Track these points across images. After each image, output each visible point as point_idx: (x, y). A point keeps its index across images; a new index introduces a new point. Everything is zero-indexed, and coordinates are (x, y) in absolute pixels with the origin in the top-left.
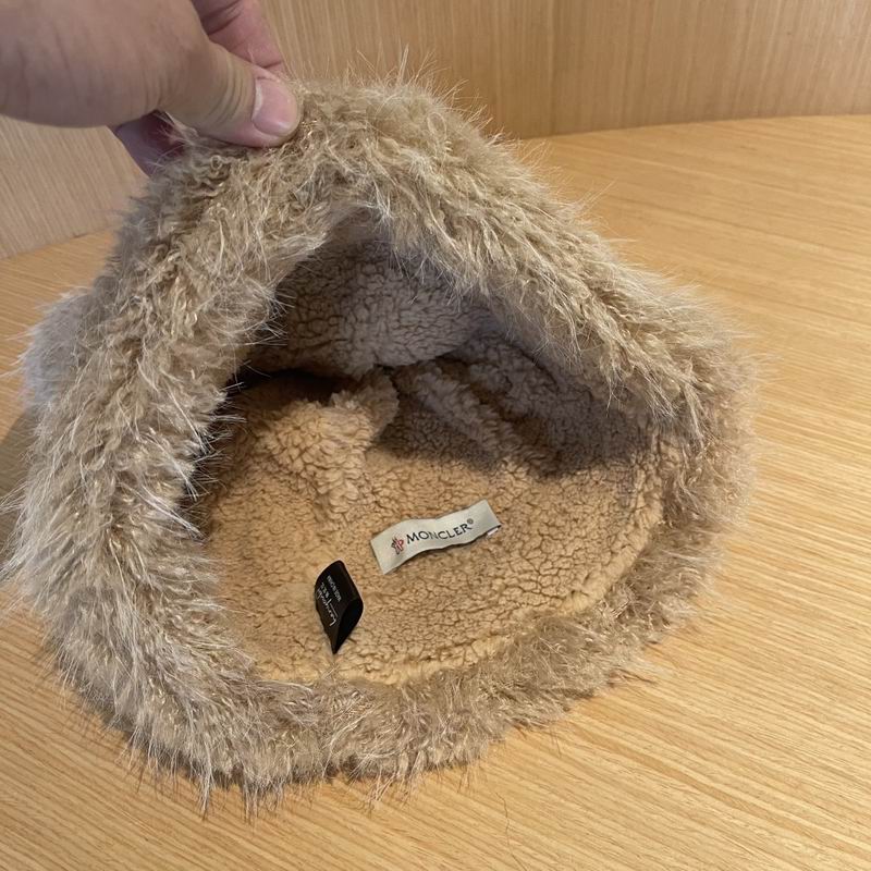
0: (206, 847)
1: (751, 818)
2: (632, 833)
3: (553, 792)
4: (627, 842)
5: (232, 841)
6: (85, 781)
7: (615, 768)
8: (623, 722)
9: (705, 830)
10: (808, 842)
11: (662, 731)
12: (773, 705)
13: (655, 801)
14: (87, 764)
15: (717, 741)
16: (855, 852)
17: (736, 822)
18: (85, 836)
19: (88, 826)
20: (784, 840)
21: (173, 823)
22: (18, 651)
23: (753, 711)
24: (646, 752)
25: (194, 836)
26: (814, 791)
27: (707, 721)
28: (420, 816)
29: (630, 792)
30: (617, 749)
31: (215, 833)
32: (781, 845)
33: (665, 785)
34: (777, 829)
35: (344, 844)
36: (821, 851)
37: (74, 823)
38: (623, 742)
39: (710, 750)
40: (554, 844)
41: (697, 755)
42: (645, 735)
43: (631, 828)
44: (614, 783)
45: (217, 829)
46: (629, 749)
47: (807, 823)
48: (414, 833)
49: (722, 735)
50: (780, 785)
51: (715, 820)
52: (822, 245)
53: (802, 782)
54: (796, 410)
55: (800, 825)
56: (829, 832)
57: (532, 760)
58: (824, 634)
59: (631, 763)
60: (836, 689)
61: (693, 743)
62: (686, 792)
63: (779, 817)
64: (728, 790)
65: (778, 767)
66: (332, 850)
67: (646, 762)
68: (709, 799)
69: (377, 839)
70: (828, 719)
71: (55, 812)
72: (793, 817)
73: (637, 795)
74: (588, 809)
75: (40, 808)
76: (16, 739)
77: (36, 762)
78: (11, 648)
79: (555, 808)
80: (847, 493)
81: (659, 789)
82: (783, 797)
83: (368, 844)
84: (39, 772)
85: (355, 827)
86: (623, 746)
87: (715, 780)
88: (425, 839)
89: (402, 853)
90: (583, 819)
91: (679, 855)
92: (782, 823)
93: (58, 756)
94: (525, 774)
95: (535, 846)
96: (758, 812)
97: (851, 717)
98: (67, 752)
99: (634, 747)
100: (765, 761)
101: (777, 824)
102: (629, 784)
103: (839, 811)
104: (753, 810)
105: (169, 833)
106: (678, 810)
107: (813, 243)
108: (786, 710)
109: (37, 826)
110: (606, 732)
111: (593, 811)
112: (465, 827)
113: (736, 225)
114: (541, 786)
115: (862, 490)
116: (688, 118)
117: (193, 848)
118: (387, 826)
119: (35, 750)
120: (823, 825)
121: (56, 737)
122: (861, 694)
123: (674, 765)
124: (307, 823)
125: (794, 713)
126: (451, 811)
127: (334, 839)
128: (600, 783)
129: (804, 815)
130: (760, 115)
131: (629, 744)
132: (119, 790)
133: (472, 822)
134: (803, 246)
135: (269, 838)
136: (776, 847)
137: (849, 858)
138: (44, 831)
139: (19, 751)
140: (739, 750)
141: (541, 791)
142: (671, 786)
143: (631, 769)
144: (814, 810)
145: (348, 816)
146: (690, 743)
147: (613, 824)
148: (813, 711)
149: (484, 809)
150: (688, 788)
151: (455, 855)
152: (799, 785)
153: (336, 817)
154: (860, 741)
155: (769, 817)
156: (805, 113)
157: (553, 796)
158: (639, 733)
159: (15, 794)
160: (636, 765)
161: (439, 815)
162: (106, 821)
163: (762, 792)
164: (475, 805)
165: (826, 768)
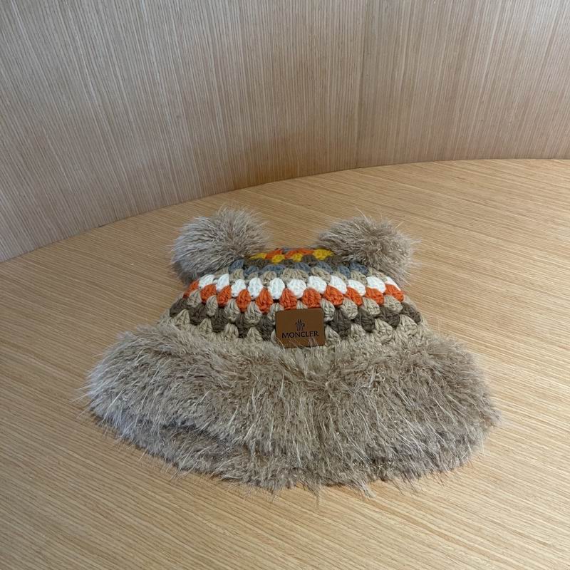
0: (197, 564)
1: (457, 546)
2: (402, 555)
3: (363, 534)
4: (399, 559)
5: (210, 561)
6: (135, 532)
7: (393, 522)
8: (396, 500)
9: (435, 552)
10: (483, 557)
11: (415, 503)
12: (468, 490)
13: (412, 539)
14: (136, 523)
15: (442, 509)
16: (505, 562)
17: (449, 548)
18: (138, 559)
19: (140, 555)
20: (472, 557)
21: (181, 552)
22: (94, 464)
23: (459, 493)
24: (408, 514)
25: (192, 559)
26: (486, 533)
27: (436, 498)
28: (300, 547)
29: (400, 534)
30: (394, 513)
31: (202, 557)
32: (470, 559)
33: (416, 531)
34: (470, 551)
35: (265, 562)
36: (488, 562)
37: (132, 553)
38: (396, 509)
39: (438, 513)
40: (364, 560)
41: (431, 515)
42: (407, 506)
43: (401, 552)
44: (393, 530)
45: (202, 555)
46: (399, 513)
47: (483, 549)
48: (298, 556)
49: (442, 505)
50: (471, 530)
51: (439, 547)
52: (498, 238)
53: (481, 528)
54: (483, 333)
55: (479, 550)
56: (492, 552)
57: (354, 519)
58: (494, 454)
59: (400, 519)
60: (498, 482)
61: (429, 509)
62: (427, 534)
63: (470, 545)
64: (446, 533)
65: (470, 521)
66: (259, 564)
67: (408, 519)
68: (438, 538)
69: (280, 559)
70: (495, 497)
71: (122, 548)
72: (476, 545)
73: (403, 536)
74: (381, 543)
75: (114, 546)
76: (99, 511)
77: (111, 523)
78: (92, 463)
79: (365, 543)
80: (506, 379)
81: (414, 532)
82: (472, 536)
83: (276, 561)
84: (113, 528)
85: (270, 553)
86: (396, 511)
87: (440, 528)
88: (304, 559)
89: (292, 565)
90: (378, 548)
91: (423, 564)
92: (471, 548)
93: (121, 519)
94: (350, 526)
95: (355, 561)
96: (460, 543)
97: (505, 496)
98: (125, 517)
99: (402, 512)
100: (464, 519)
101: (469, 549)
102: (400, 530)
103: (498, 543)
104: (458, 542)
105: (180, 557)
106: (422, 543)
107: (493, 237)
108: (474, 493)
109: (114, 555)
110: (389, 504)
111: (384, 544)
112: (322, 553)
113: (454, 225)
114: (357, 531)
115: (514, 378)
116: (429, 159)
117: (192, 565)
118: (285, 552)
119: (109, 516)
120: (490, 549)
121: (119, 509)
122: (509, 484)
123: (420, 520)
124: (246, 551)
125: (478, 495)
126: (316, 545)
127: (260, 559)
128: (385, 530)
129: (481, 544)
130: (467, 158)
131: (399, 511)
132: (153, 536)
133: (326, 549)
134: (488, 239)
135: (228, 559)
136: (468, 560)
137: (502, 565)
138: (117, 557)
139: (101, 517)
140: (451, 513)
141: (358, 534)
142: (420, 531)
143: (401, 523)
144: (486, 542)
145: (266, 547)
146: (429, 510)
147: (392, 550)
148: (487, 493)
149: (331, 543)
150: (427, 532)
151: (317, 566)
152: (480, 530)
153: (260, 548)
154: (508, 508)
155: (465, 546)
156: (491, 158)
157: (363, 536)
158: (405, 505)
159: (102, 539)
160: (403, 521)
161: (310, 546)
162: (148, 552)
163: (461, 534)
164: (327, 541)
165: (492, 521)
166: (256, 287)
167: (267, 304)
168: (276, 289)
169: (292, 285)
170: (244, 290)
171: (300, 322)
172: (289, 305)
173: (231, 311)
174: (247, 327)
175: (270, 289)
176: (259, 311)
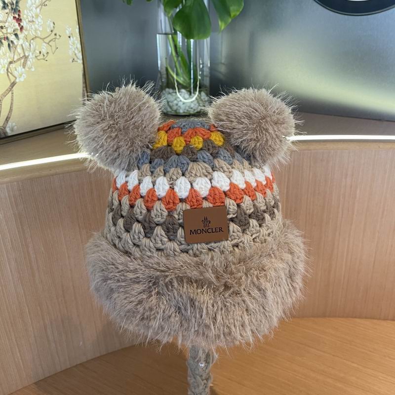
166: (162, 186)
167: (174, 203)
168: (183, 188)
169: (197, 184)
170: (151, 190)
171: (206, 219)
172: (196, 204)
173: (138, 211)
174: (153, 225)
175: (176, 189)
176: (165, 210)
